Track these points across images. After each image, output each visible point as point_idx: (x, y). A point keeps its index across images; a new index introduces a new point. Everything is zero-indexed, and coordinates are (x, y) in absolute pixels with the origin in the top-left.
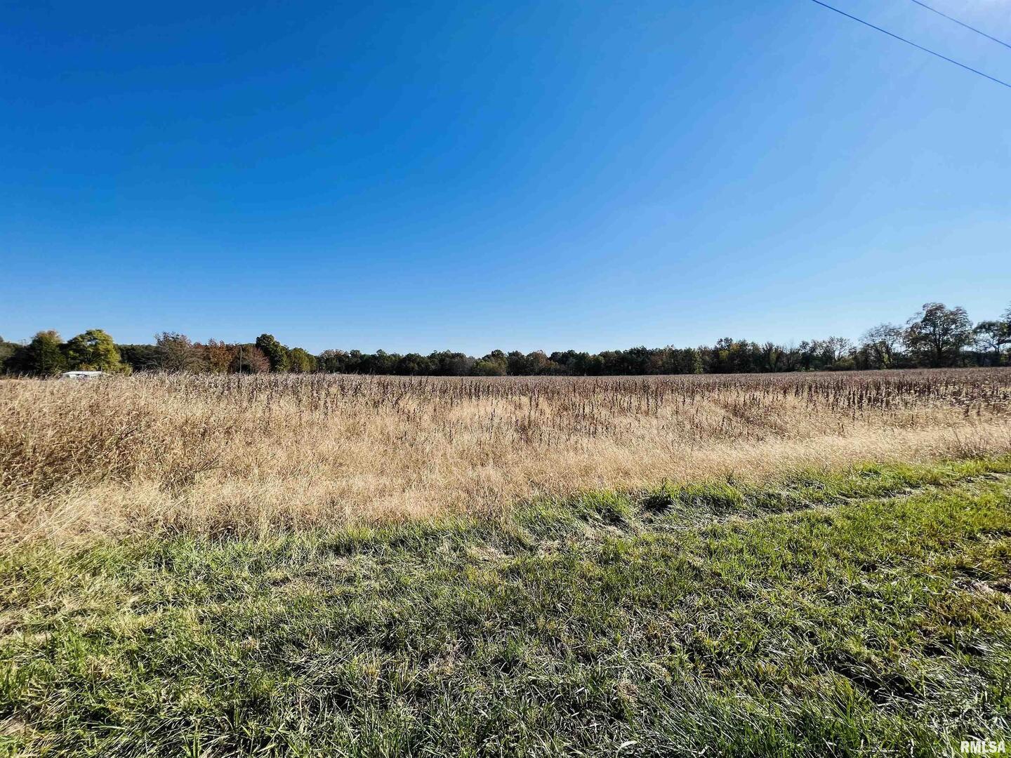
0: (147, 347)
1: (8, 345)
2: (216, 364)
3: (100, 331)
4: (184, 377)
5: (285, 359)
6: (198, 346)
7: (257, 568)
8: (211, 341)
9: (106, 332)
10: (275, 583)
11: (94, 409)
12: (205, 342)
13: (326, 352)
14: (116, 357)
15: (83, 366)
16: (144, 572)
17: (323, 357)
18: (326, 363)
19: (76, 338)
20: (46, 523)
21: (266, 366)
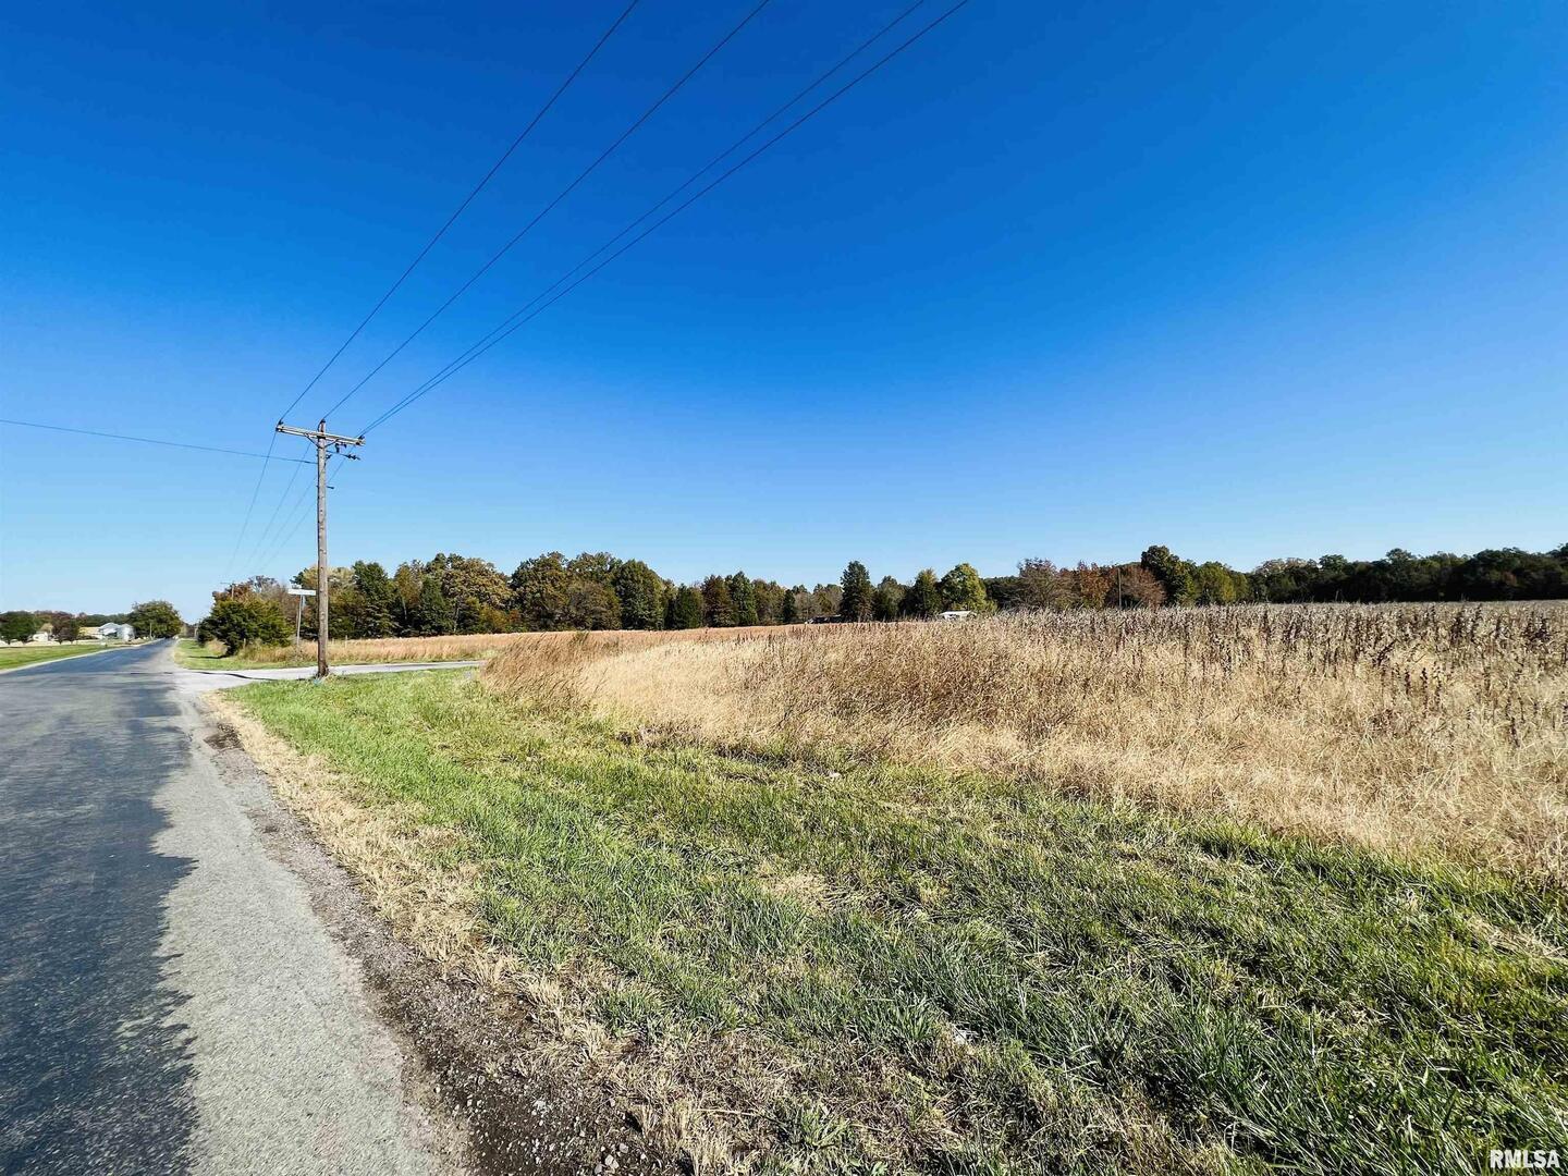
0: (1010, 580)
1: (900, 587)
2: (1089, 596)
3: (967, 565)
4: (1044, 616)
5: (1189, 581)
6: (1065, 572)
7: (1103, 833)
8: (1080, 564)
9: (972, 566)
10: (1123, 855)
11: (963, 651)
12: (1073, 567)
13: (1267, 564)
14: (981, 593)
15: (954, 605)
16: (1003, 805)
17: (1260, 575)
18: (1267, 584)
19: (947, 576)
20: (936, 747)
21: (1160, 595)
